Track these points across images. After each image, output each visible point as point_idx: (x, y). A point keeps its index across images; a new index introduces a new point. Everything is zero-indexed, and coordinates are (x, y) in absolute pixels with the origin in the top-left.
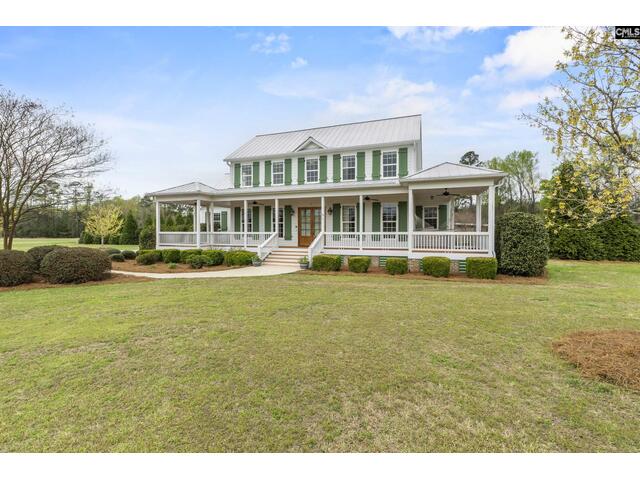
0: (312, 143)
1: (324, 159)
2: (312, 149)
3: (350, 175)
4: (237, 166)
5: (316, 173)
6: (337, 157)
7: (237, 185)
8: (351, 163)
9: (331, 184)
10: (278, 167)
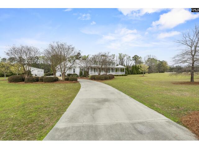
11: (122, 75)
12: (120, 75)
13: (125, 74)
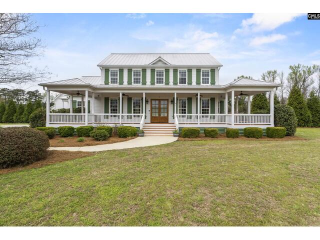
0: (160, 61)
1: (167, 71)
2: (160, 64)
3: (183, 81)
4: (106, 70)
5: (163, 79)
6: (175, 71)
7: (106, 83)
9: (171, 85)
11: (251, 134)
12: (231, 134)
13: (272, 126)
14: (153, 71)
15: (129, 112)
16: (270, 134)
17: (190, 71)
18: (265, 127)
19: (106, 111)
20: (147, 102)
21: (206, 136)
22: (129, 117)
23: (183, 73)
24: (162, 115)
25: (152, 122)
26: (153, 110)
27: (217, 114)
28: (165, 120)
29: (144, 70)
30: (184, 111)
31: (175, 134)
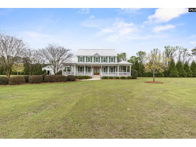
0: (97, 54)
1: (99, 57)
3: (104, 61)
4: (79, 57)
5: (98, 60)
6: (102, 57)
7: (79, 61)
8: (105, 59)
9: (101, 63)
10: (89, 58)
11: (123, 78)
12: (117, 78)
13: (130, 76)
14: (94, 57)
15: (86, 71)
16: (129, 78)
17: (107, 57)
18: (127, 76)
19: (79, 71)
20: (92, 68)
21: (110, 79)
22: (86, 73)
23: (105, 58)
24: (97, 72)
25: (94, 75)
26: (95, 71)
27: (116, 72)
28: (98, 74)
29: (92, 57)
30: (105, 71)
31: (101, 78)
